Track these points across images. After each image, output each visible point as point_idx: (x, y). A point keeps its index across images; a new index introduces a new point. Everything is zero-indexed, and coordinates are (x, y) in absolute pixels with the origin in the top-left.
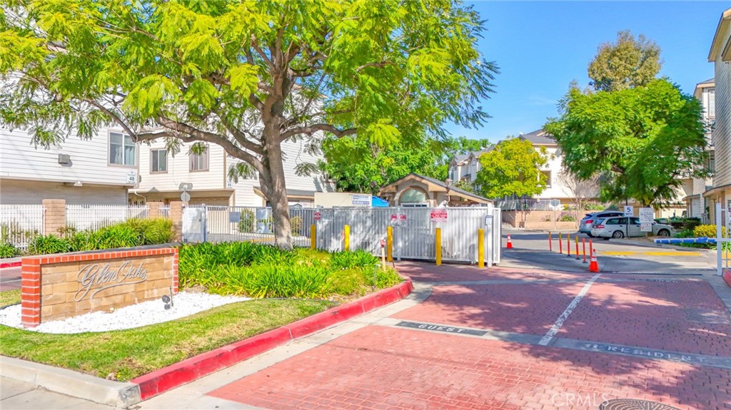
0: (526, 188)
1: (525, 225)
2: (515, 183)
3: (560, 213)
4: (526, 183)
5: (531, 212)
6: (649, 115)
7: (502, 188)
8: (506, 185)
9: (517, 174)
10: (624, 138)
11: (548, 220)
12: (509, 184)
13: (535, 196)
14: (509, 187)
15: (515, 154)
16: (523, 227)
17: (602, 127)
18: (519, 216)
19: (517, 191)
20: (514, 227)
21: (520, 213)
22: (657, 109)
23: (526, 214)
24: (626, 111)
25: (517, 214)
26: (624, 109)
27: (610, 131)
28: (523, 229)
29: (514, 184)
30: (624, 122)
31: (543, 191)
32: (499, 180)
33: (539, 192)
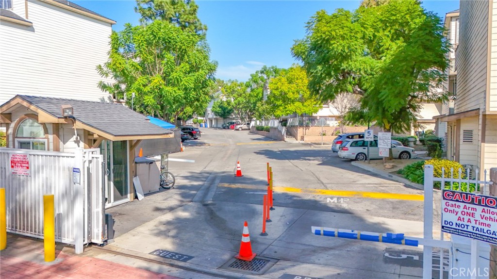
0: (305, 108)
1: (305, 139)
2: (297, 104)
3: (334, 129)
4: (305, 104)
5: (311, 128)
6: (388, 33)
7: (285, 108)
8: (289, 105)
9: (298, 96)
10: (361, 58)
11: (324, 135)
12: (292, 104)
13: (314, 115)
14: (291, 107)
15: (297, 79)
16: (303, 140)
17: (337, 46)
18: (300, 131)
19: (297, 111)
20: (297, 140)
21: (301, 129)
22: (397, 27)
23: (306, 130)
24: (364, 28)
25: (299, 129)
26: (362, 26)
27: (347, 51)
28: (303, 142)
29: (295, 104)
30: (362, 41)
31: (320, 111)
32: (284, 101)
33: (316, 112)
